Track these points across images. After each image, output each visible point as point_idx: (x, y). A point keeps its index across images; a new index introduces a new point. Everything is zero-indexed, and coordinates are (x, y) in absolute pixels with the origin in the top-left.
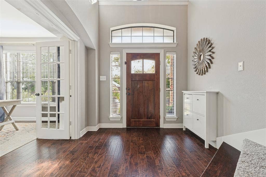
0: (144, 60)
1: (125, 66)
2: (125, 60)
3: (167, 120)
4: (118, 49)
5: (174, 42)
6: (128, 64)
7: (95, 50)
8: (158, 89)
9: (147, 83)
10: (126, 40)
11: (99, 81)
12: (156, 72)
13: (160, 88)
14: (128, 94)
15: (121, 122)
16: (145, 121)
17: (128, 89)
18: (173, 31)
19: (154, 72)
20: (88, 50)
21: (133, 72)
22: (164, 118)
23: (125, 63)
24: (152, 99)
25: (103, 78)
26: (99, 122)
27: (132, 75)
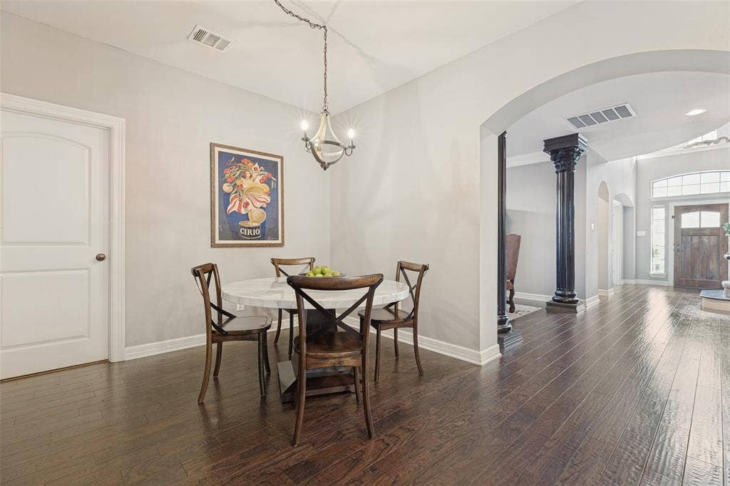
0: (702, 212)
1: (672, 221)
2: (672, 213)
4: (663, 202)
6: (677, 218)
7: (633, 208)
8: (726, 246)
9: (707, 239)
10: (673, 193)
11: (637, 237)
12: (722, 225)
14: (676, 251)
15: (666, 279)
16: (703, 281)
17: (676, 245)
19: (718, 226)
20: (625, 209)
21: (684, 226)
23: (673, 217)
24: (714, 256)
25: (640, 234)
26: (636, 278)
27: (683, 230)
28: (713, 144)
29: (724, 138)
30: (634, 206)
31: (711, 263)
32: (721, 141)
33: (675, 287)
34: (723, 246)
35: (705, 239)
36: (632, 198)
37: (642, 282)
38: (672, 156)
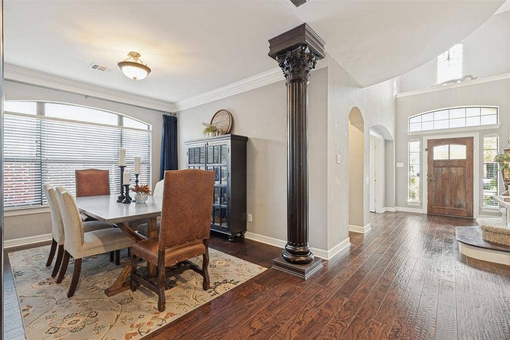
0: (451, 145)
1: (426, 154)
2: (425, 146)
3: (484, 210)
4: (417, 136)
5: (497, 123)
6: (430, 150)
7: (393, 141)
8: (471, 177)
9: (455, 170)
10: (428, 127)
11: (396, 168)
12: (468, 157)
13: (473, 175)
14: (430, 181)
15: (421, 207)
16: (452, 210)
17: (429, 175)
18: (497, 108)
19: (465, 158)
20: (386, 142)
21: (435, 158)
22: (480, 208)
23: (426, 150)
24: (462, 186)
25: (400, 165)
26: (396, 206)
27: (435, 161)
28: (459, 82)
29: (468, 76)
30: (394, 140)
31: (458, 193)
32: (466, 79)
33: (428, 215)
34: (469, 177)
35: (453, 170)
36: (391, 132)
37: (400, 209)
38: (426, 93)
